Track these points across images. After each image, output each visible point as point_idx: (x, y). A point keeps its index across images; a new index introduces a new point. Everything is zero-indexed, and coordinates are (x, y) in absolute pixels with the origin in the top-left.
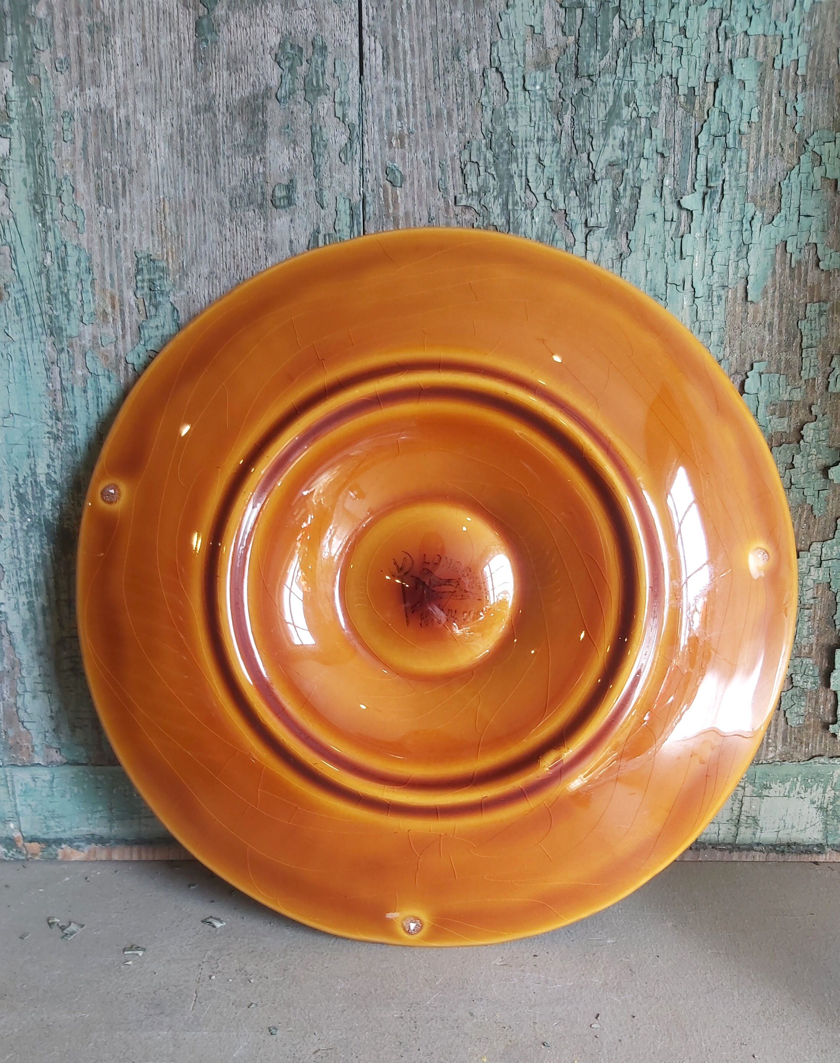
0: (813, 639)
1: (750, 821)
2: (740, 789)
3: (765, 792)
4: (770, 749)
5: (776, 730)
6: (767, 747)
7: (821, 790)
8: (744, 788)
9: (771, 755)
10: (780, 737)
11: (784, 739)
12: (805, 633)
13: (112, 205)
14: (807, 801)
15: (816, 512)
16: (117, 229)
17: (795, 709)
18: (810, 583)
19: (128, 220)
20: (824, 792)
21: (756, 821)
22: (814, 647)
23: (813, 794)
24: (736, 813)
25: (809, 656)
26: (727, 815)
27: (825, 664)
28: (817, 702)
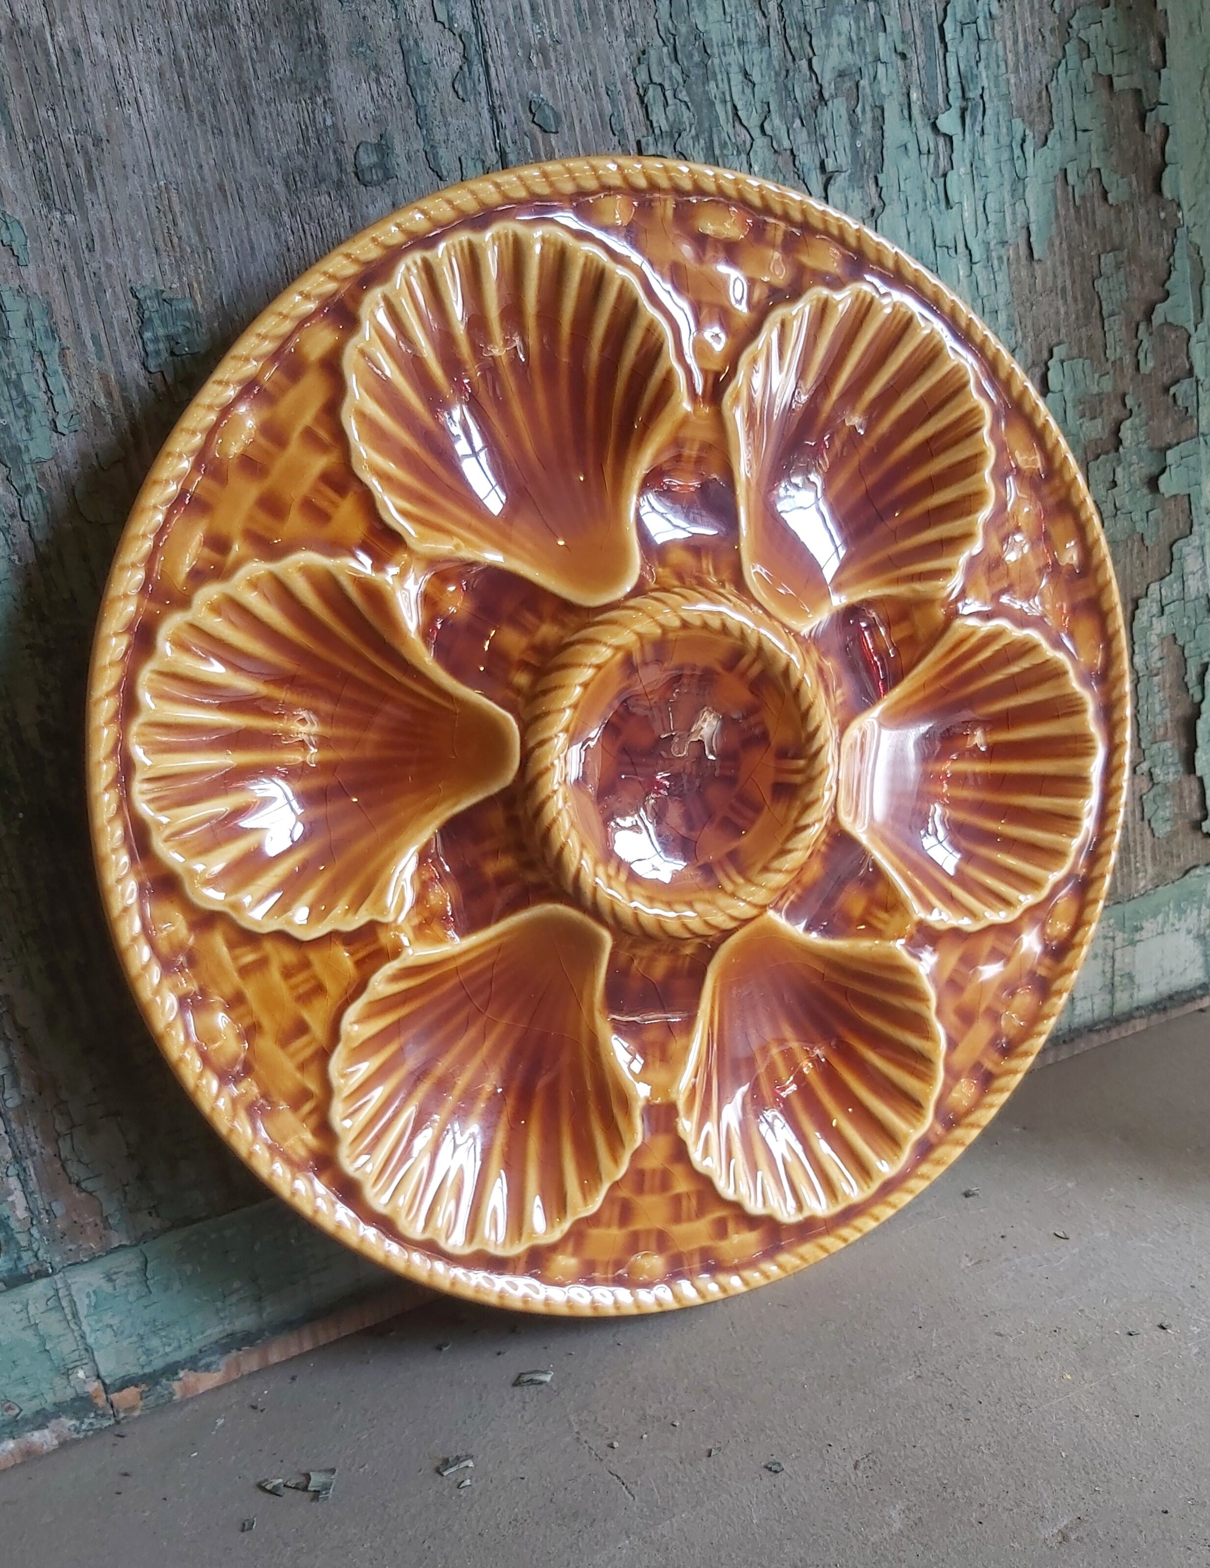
0: (1167, 712)
1: (1125, 981)
2: (1109, 941)
3: (1137, 937)
4: (1140, 875)
5: (1143, 850)
6: (1137, 873)
7: (1195, 912)
8: (1113, 938)
9: (1142, 884)
10: (1148, 854)
11: (1154, 858)
12: (1157, 708)
13: (74, 207)
14: (1183, 933)
15: (1147, 542)
16: (91, 250)
17: (1161, 813)
18: (1154, 639)
19: (109, 231)
20: (1199, 914)
21: (1130, 977)
22: (1169, 724)
23: (1189, 920)
24: (1109, 975)
25: (1164, 739)
26: (1099, 982)
27: (1184, 745)
28: (1181, 797)
